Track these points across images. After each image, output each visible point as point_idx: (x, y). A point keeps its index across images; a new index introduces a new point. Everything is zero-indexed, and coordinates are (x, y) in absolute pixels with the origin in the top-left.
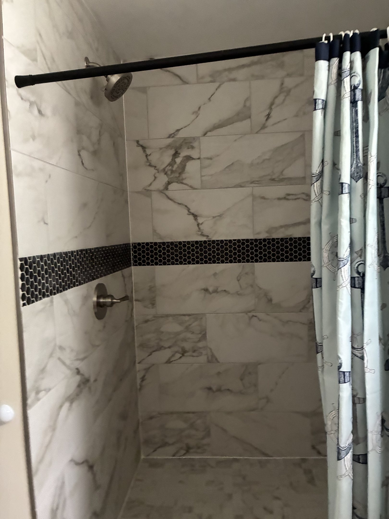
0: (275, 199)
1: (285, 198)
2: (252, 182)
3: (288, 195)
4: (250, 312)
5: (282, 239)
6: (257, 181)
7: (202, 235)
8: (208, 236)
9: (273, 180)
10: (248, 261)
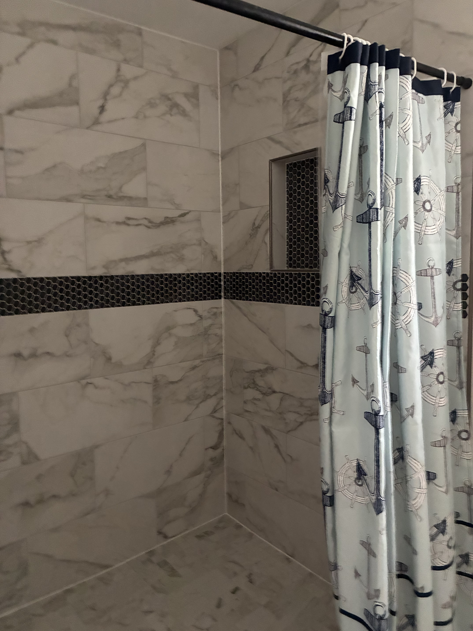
0: (113, 223)
1: (124, 223)
2: (84, 197)
3: (129, 219)
4: (84, 378)
5: (122, 277)
6: (90, 196)
7: (11, 269)
8: (19, 272)
9: (110, 197)
10: (80, 308)
